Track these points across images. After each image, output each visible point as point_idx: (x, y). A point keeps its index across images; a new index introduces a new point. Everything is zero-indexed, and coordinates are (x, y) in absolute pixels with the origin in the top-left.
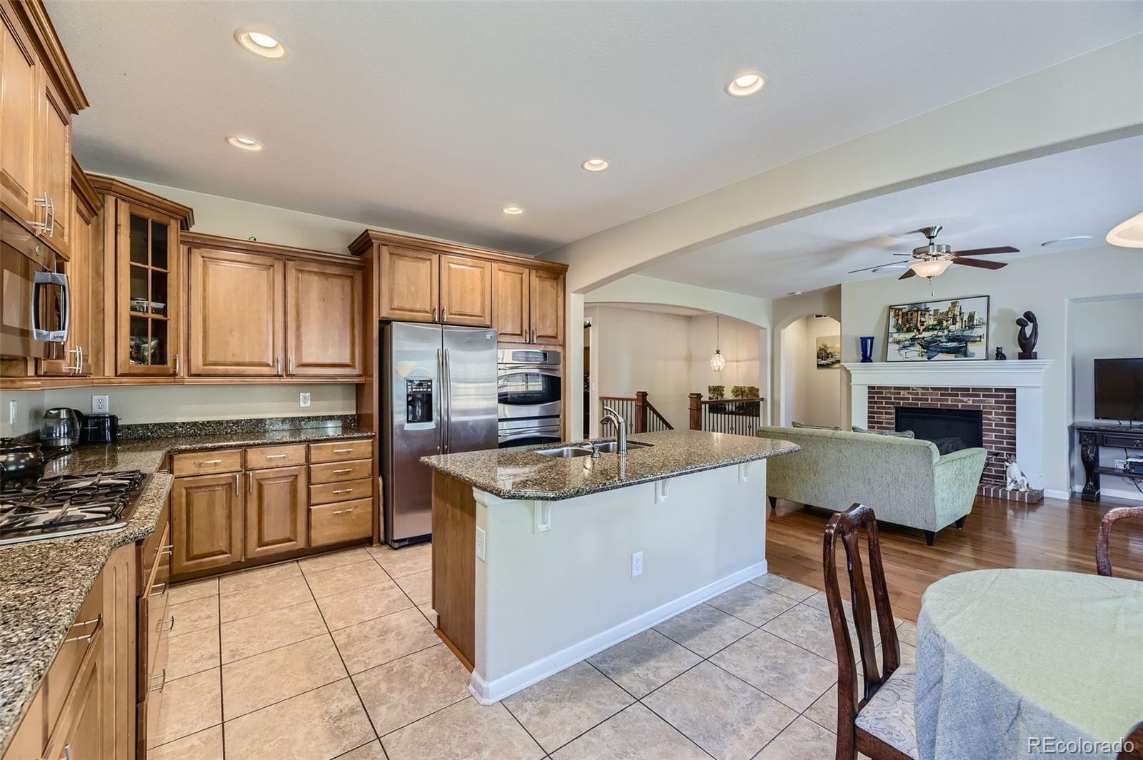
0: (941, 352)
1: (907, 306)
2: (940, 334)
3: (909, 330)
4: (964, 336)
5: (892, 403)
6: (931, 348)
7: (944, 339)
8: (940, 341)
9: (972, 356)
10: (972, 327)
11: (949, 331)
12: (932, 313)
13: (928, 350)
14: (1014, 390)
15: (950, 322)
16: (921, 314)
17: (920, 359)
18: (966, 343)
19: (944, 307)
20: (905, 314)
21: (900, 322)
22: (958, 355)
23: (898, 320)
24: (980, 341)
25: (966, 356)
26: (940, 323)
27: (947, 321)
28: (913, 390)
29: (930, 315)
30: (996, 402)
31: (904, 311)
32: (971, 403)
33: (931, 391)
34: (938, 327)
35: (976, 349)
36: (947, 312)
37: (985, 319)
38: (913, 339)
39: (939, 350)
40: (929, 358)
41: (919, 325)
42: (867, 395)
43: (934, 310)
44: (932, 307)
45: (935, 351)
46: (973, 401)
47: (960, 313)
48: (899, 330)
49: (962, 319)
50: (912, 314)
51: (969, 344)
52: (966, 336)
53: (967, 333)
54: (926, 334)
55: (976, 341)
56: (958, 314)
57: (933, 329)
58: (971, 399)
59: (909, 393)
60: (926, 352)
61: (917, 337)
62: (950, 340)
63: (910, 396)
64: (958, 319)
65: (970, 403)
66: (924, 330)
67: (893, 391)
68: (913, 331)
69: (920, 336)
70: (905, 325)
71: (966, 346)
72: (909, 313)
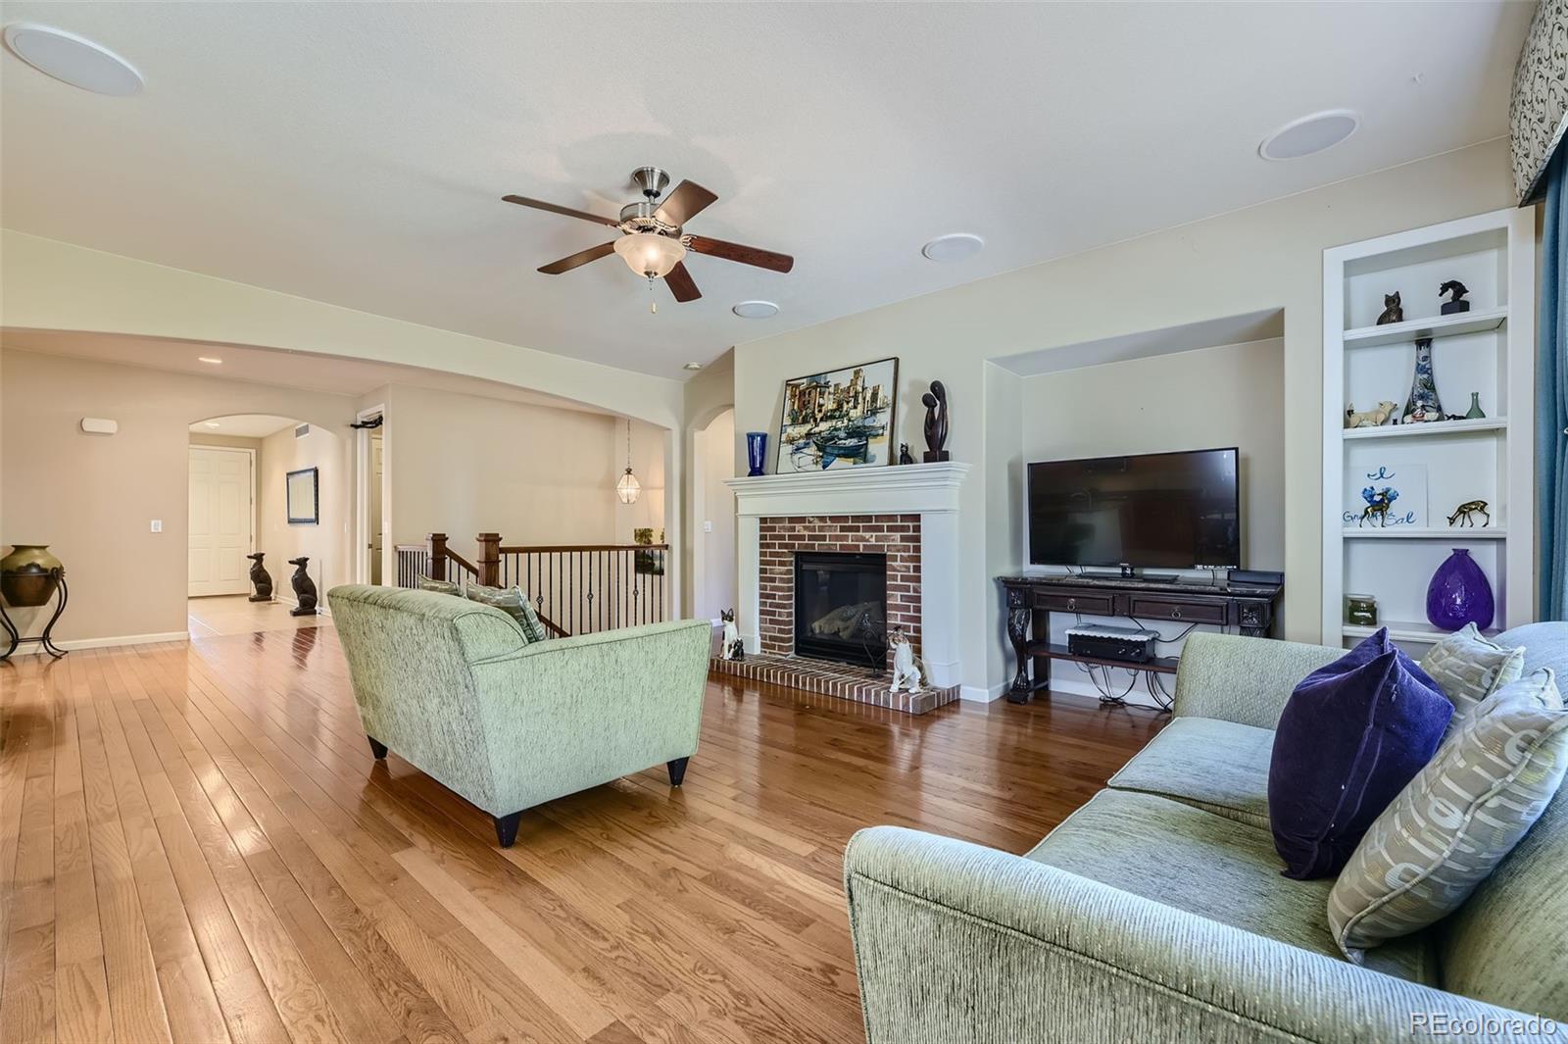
0: (839, 456)
1: (805, 380)
2: (839, 424)
3: (805, 421)
4: (865, 427)
5: (786, 546)
6: (828, 450)
7: (842, 434)
8: (837, 436)
9: (872, 462)
10: (874, 412)
11: (849, 420)
12: (832, 390)
13: (825, 452)
14: (917, 518)
15: (851, 404)
16: (820, 393)
17: (814, 467)
18: (867, 440)
19: (844, 380)
20: (802, 393)
21: (796, 407)
22: (857, 460)
23: (794, 403)
24: (882, 434)
25: (865, 461)
26: (840, 406)
27: (848, 403)
28: (810, 522)
29: (829, 393)
30: (903, 539)
31: (802, 387)
32: (874, 543)
33: (829, 523)
34: (837, 414)
35: (878, 448)
36: (849, 388)
37: (890, 398)
38: (809, 435)
39: (836, 452)
40: (824, 467)
41: (816, 412)
42: (759, 533)
43: (835, 385)
44: (833, 379)
45: (832, 454)
46: (878, 539)
47: (863, 389)
48: (794, 422)
49: (864, 399)
50: (810, 393)
51: (870, 440)
52: (868, 427)
53: (869, 422)
54: (824, 426)
55: (878, 435)
56: (861, 390)
57: (832, 417)
58: (874, 534)
59: (805, 528)
60: (822, 457)
61: (813, 431)
62: (850, 435)
63: (806, 533)
64: (860, 400)
65: (873, 541)
66: (822, 420)
67: (787, 525)
68: (809, 422)
69: (817, 430)
70: (802, 411)
71: (866, 444)
72: (807, 392)
